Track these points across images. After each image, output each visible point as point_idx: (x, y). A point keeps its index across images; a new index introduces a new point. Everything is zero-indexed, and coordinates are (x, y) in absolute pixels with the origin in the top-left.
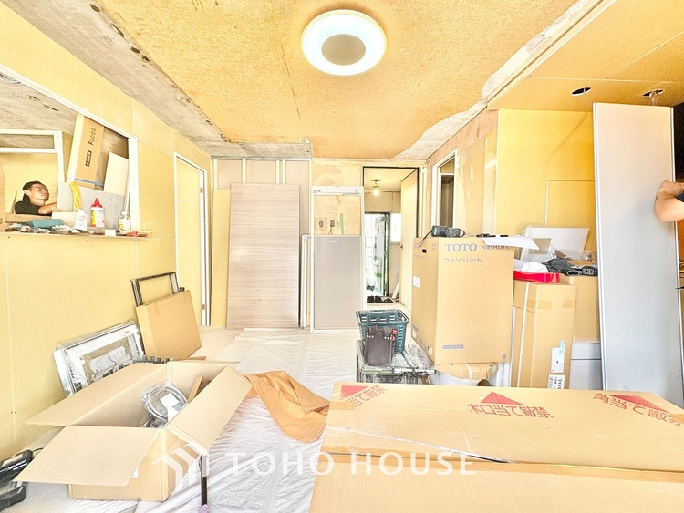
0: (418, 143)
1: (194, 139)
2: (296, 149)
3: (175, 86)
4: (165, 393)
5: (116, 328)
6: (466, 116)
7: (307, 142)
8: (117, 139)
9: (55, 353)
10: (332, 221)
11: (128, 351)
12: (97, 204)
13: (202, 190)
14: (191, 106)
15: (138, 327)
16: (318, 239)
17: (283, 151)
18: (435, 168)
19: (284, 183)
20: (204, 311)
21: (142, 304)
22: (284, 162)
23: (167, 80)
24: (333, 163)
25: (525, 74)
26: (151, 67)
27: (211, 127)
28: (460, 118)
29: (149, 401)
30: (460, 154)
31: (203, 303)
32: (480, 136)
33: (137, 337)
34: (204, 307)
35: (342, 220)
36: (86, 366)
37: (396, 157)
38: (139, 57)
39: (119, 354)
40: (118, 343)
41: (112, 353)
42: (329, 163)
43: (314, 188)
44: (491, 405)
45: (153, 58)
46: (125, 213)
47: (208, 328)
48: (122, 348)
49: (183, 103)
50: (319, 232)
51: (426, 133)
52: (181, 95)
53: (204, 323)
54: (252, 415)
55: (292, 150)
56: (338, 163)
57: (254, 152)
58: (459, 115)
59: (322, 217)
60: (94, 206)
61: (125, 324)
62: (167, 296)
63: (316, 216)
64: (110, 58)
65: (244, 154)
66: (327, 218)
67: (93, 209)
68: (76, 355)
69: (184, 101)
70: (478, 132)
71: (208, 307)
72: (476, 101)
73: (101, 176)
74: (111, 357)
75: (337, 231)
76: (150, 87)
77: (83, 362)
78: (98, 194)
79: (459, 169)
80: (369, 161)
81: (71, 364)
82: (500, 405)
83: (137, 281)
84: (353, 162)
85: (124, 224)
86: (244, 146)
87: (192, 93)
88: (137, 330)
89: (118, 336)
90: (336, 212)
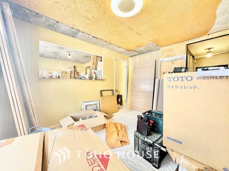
1: (121, 53)
2: (151, 47)
3: (106, 41)
7: (152, 42)
8: (100, 58)
12: (94, 73)
13: (126, 67)
19: (150, 60)
21: (101, 96)
23: (103, 41)
26: (98, 39)
27: (121, 48)
33: (99, 104)
37: (209, 33)
38: (95, 38)
40: (95, 104)
41: (93, 106)
42: (169, 48)
43: (161, 60)
49: (111, 45)
52: (108, 43)
53: (125, 106)
56: (173, 47)
61: (96, 101)
65: (136, 53)
66: (167, 71)
71: (126, 101)
76: (102, 44)
77: (86, 106)
80: (190, 40)
83: (101, 91)
84: (181, 44)
87: (110, 41)
90: (171, 68)
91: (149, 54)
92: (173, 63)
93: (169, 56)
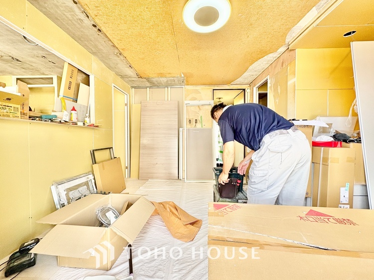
0: (245, 74)
1: (122, 77)
2: (176, 81)
3: (114, 46)
4: (108, 210)
5: (82, 176)
6: (275, 55)
7: (183, 76)
8: (84, 76)
9: (51, 187)
10: (196, 120)
11: (88, 188)
12: (74, 109)
13: (126, 105)
14: (121, 57)
15: (94, 175)
16: (188, 130)
17: (169, 82)
18: (255, 89)
19: (169, 99)
20: (127, 170)
21: (95, 163)
22: (169, 88)
23: (110, 42)
24: (197, 88)
25: (314, 25)
26: (102, 35)
27: (132, 70)
28: (271, 57)
29: (100, 214)
30: (271, 78)
31: (127, 166)
32: (284, 66)
33: (93, 181)
34: (127, 168)
35: (201, 119)
36: (67, 195)
37: (232, 83)
38: (96, 29)
39: (83, 189)
40: (84, 184)
41: (80, 189)
42: (195, 88)
43: (186, 102)
44: (313, 217)
45: (103, 30)
46: (88, 115)
47: (129, 179)
48: (85, 187)
49: (118, 56)
50: (189, 126)
51: (251, 67)
52: (116, 51)
53: (127, 177)
54: (155, 225)
55: (174, 81)
56: (199, 88)
57: (154, 83)
58: (271, 55)
59: (191, 118)
60: (72, 110)
61: (87, 174)
62: (109, 160)
63: (187, 117)
64: (82, 31)
65: (148, 84)
66: (193, 118)
67: (72, 112)
68: (62, 188)
69: (118, 54)
70: (282, 64)
71: (129, 167)
72: (282, 45)
73: (76, 95)
74: (80, 191)
75: (199, 126)
76: (101, 47)
77: (66, 192)
78: (74, 104)
79: (271, 87)
80: (216, 85)
81: (59, 193)
82: (319, 217)
83: (93, 151)
84: (207, 87)
85: (87, 120)
86: (148, 80)
87: (123, 49)
88: (93, 177)
89: (83, 180)
90: (198, 115)
91: (168, 90)
92: (200, 109)
93: (195, 99)
